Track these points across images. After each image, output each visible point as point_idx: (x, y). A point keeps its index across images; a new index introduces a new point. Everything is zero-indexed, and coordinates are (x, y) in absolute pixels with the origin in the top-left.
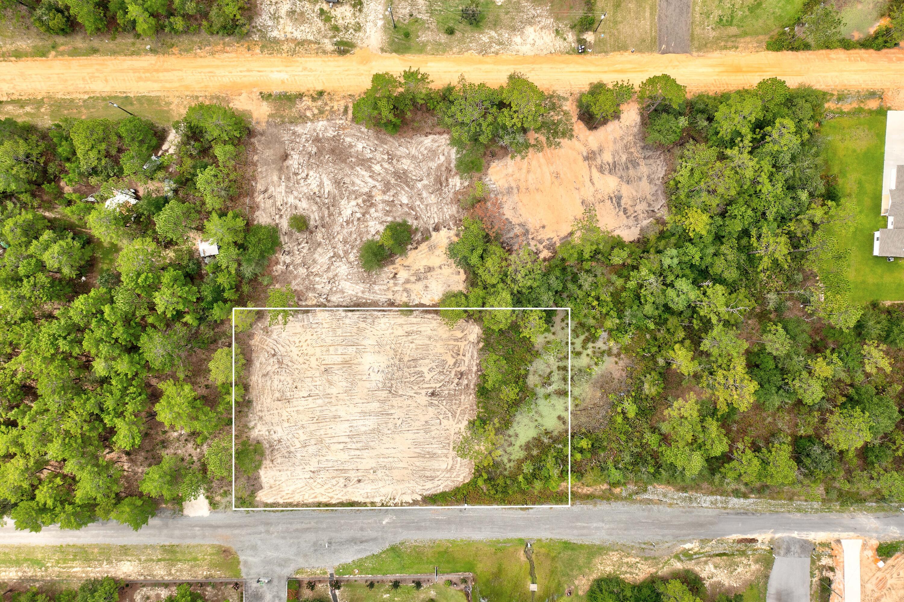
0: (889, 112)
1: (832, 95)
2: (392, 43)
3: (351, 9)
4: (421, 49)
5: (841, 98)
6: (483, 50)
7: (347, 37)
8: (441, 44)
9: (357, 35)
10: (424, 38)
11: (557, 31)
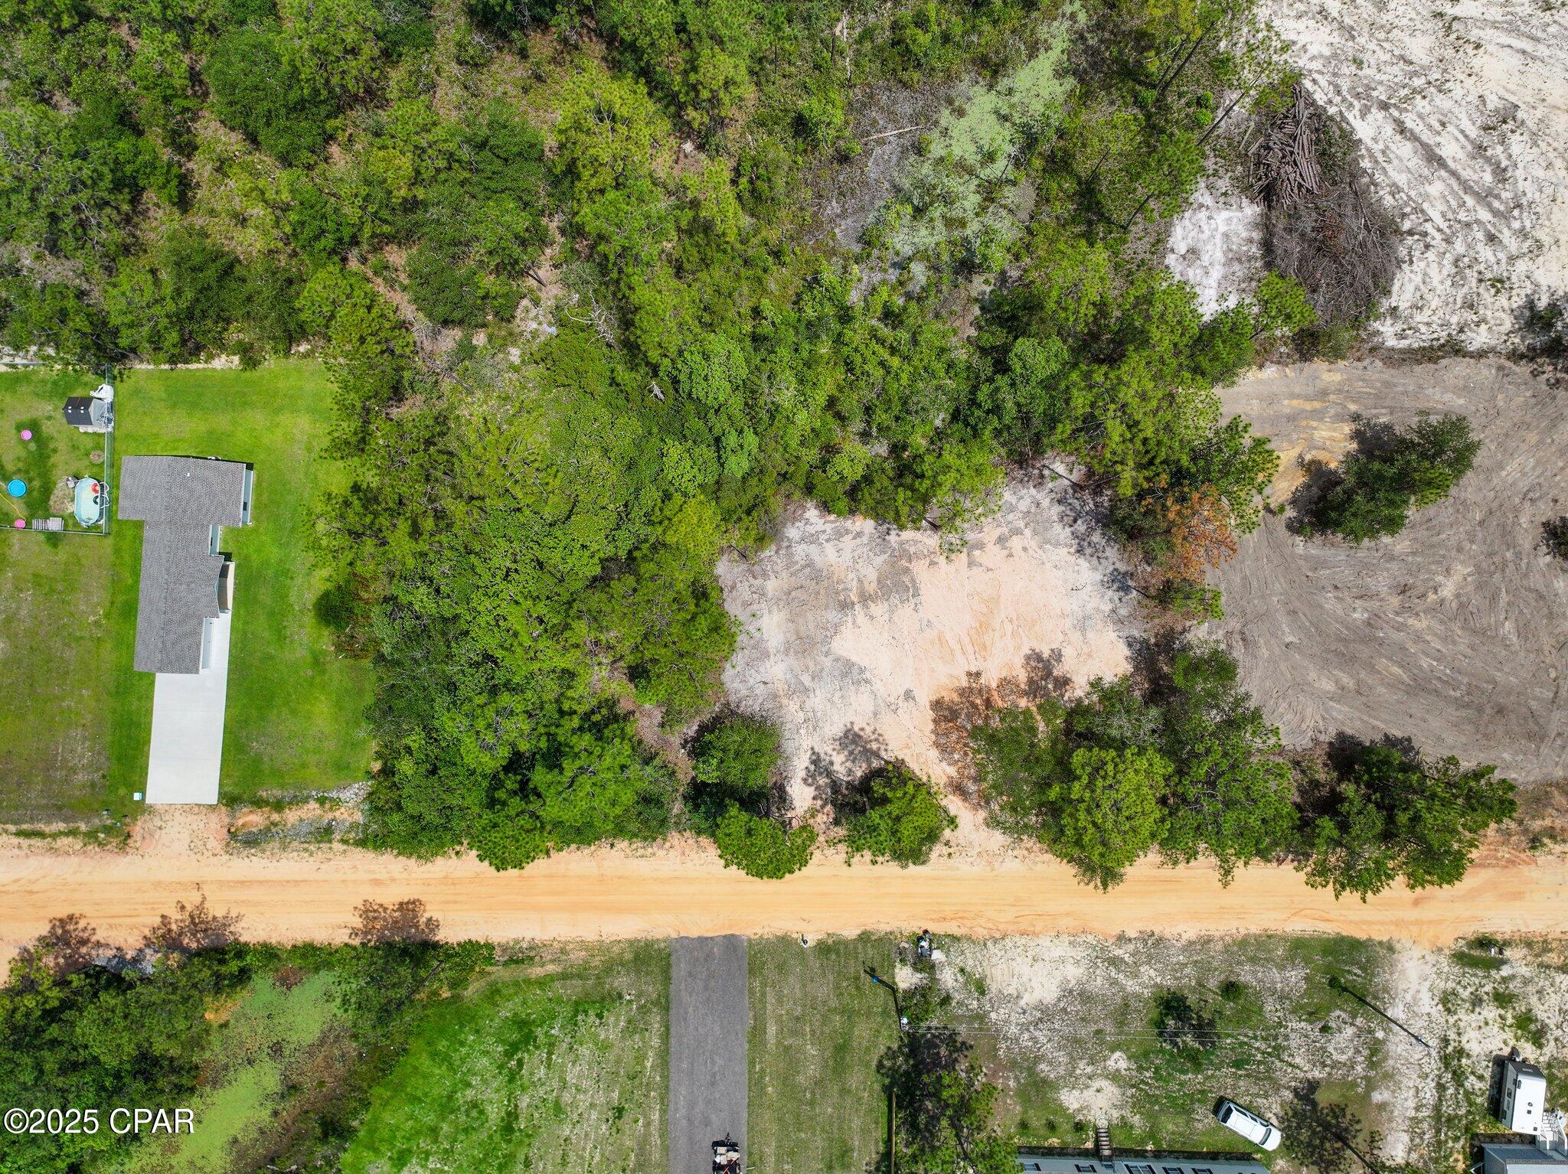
0: (213, 799)
1: (344, 842)
2: (1369, 966)
3: (1467, 1047)
4: (1299, 948)
5: (324, 833)
6: (1154, 945)
7: (1474, 981)
8: (1253, 960)
9: (1450, 985)
10: (1295, 977)
11: (982, 990)
